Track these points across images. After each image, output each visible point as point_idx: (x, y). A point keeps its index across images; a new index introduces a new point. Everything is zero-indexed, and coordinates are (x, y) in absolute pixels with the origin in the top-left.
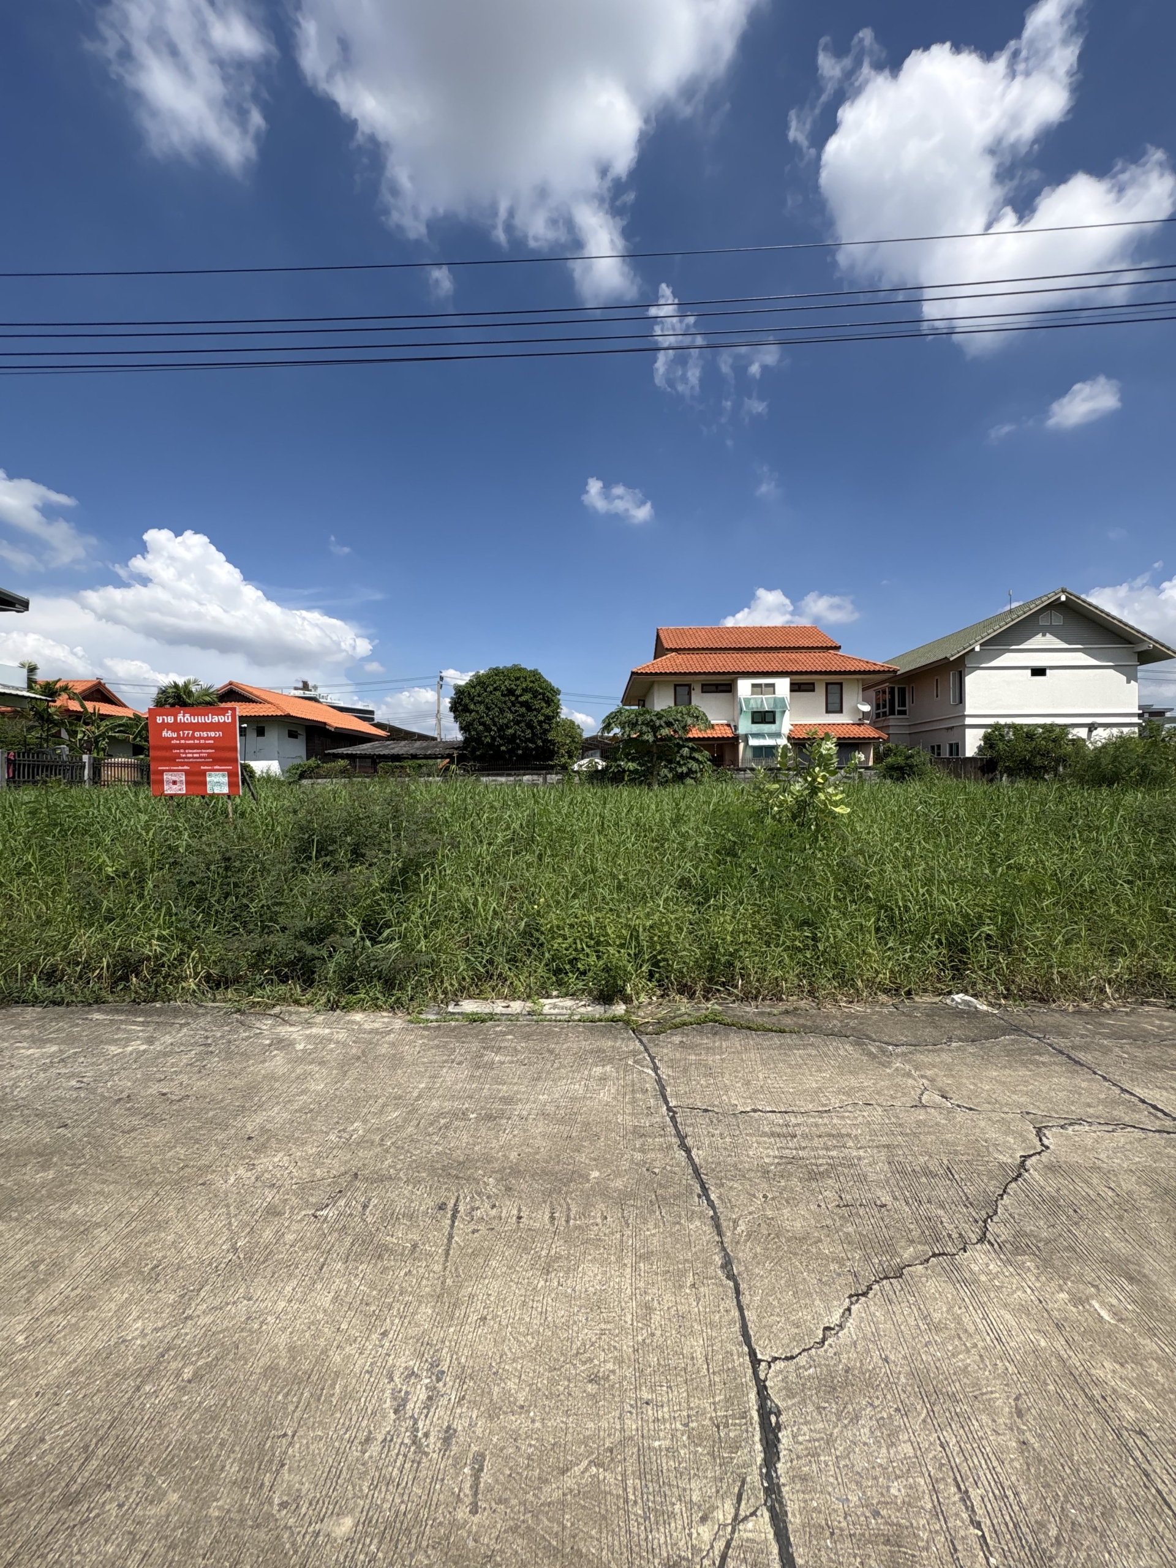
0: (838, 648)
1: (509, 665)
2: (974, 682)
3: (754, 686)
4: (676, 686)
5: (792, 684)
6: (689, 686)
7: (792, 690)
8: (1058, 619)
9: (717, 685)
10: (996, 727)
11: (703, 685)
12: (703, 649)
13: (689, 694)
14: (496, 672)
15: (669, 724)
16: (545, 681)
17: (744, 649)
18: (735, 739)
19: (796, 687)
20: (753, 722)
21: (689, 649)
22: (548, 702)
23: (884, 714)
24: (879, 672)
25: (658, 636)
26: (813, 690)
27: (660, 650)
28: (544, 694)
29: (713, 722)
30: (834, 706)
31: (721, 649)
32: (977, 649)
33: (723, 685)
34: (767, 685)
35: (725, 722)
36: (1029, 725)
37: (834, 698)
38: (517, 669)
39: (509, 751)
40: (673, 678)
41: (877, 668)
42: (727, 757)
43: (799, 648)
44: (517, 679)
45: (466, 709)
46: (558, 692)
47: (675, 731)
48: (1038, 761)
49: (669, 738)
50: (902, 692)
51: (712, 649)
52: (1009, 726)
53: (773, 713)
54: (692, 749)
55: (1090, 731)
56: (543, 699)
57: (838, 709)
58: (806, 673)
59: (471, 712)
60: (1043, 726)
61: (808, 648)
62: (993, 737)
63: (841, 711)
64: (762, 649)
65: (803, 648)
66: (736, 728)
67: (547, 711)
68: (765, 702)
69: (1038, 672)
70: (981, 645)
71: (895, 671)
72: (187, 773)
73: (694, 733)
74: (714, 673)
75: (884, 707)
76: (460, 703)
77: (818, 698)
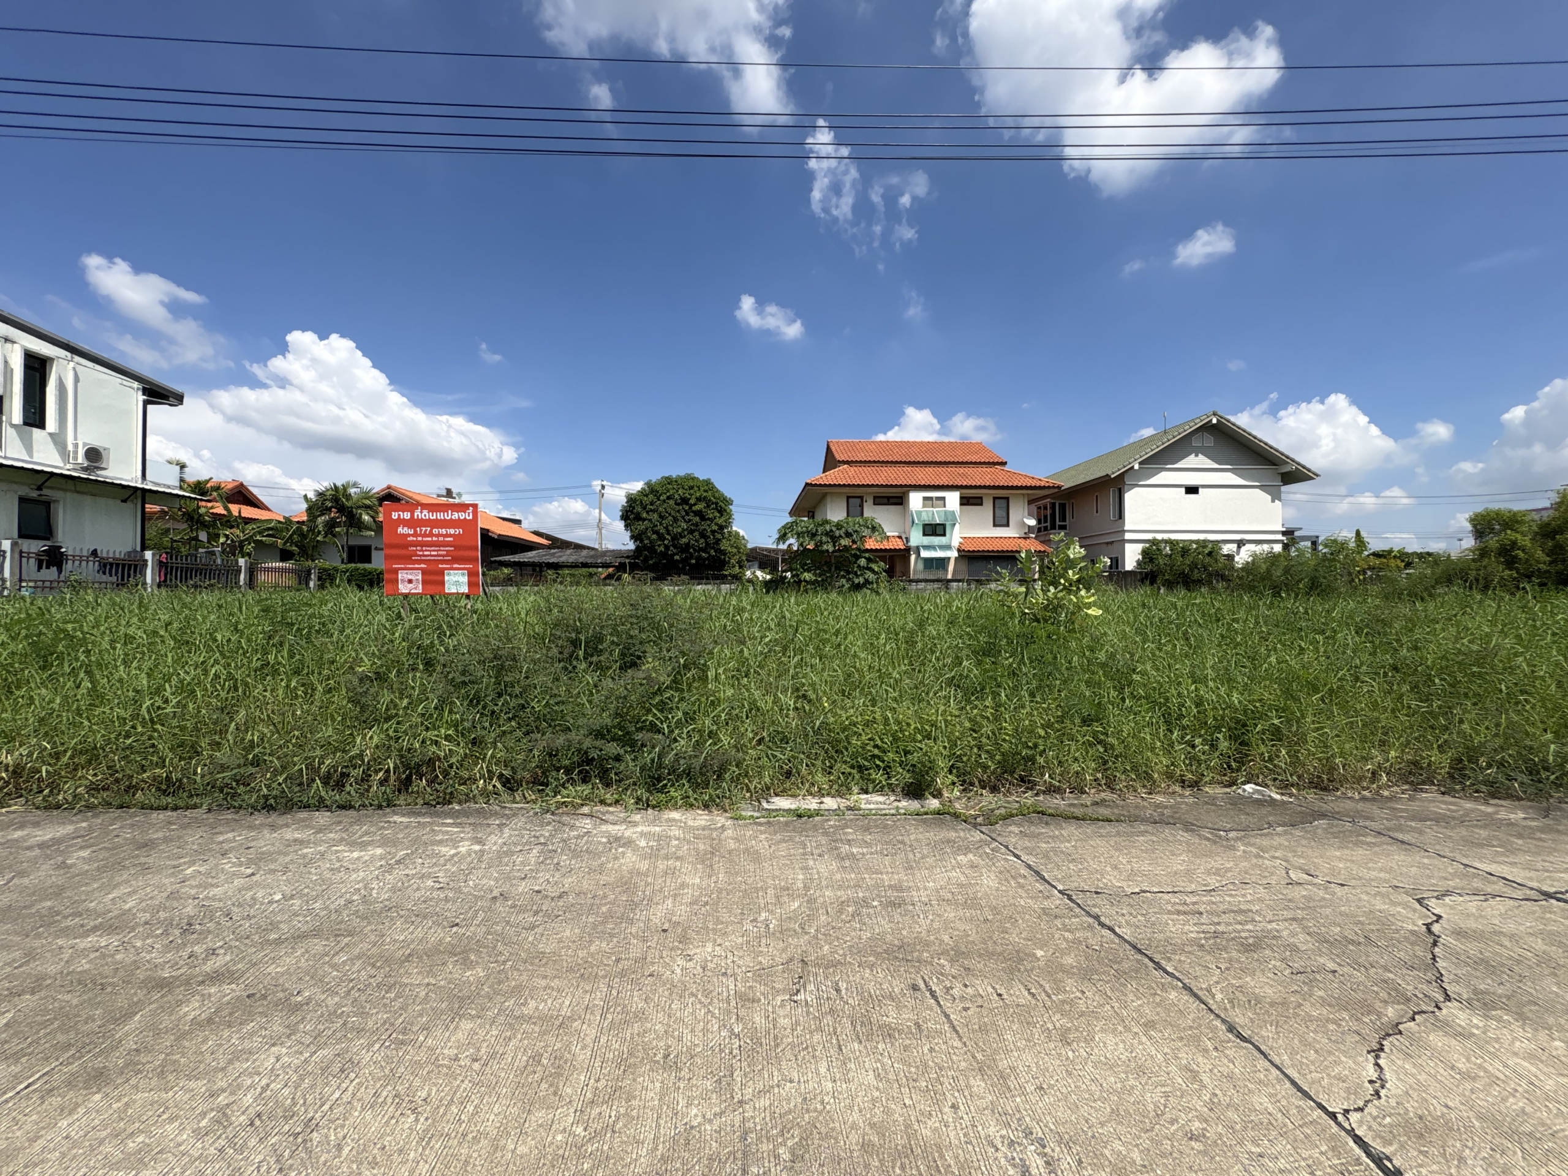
0: (1004, 464)
1: (682, 474)
2: (1133, 498)
3: (925, 499)
4: (848, 498)
5: (961, 498)
6: (861, 498)
7: (961, 504)
8: (1209, 440)
9: (888, 498)
10: (1154, 542)
11: (875, 498)
12: (875, 462)
13: (861, 506)
14: (669, 481)
15: (848, 535)
16: (718, 491)
17: (914, 463)
18: (908, 550)
19: (965, 501)
20: (925, 534)
21: (861, 462)
22: (722, 511)
23: (1046, 528)
24: (1044, 487)
25: (828, 448)
26: (981, 504)
27: (830, 462)
28: (716, 504)
29: (888, 534)
30: (1000, 521)
31: (892, 462)
32: (1136, 467)
33: (895, 498)
34: (938, 498)
35: (896, 534)
36: (1184, 541)
37: (1001, 513)
38: (690, 478)
39: (682, 560)
40: (847, 490)
41: (1043, 484)
42: (898, 568)
43: (967, 463)
44: (691, 488)
45: (638, 518)
46: (729, 502)
47: (854, 542)
48: (1196, 575)
49: (846, 549)
50: (1063, 507)
51: (883, 462)
52: (1166, 542)
53: (944, 526)
54: (869, 560)
55: (1239, 547)
56: (716, 509)
57: (1005, 522)
58: (976, 487)
59: (644, 520)
60: (1197, 542)
61: (975, 463)
62: (1150, 553)
63: (1008, 525)
64: (932, 463)
65: (971, 463)
66: (908, 540)
67: (721, 521)
68: (936, 515)
69: (1192, 490)
70: (1140, 463)
71: (1059, 487)
72: (424, 572)
73: (871, 544)
74: (887, 486)
75: (1046, 521)
76: (632, 512)
77: (986, 512)
